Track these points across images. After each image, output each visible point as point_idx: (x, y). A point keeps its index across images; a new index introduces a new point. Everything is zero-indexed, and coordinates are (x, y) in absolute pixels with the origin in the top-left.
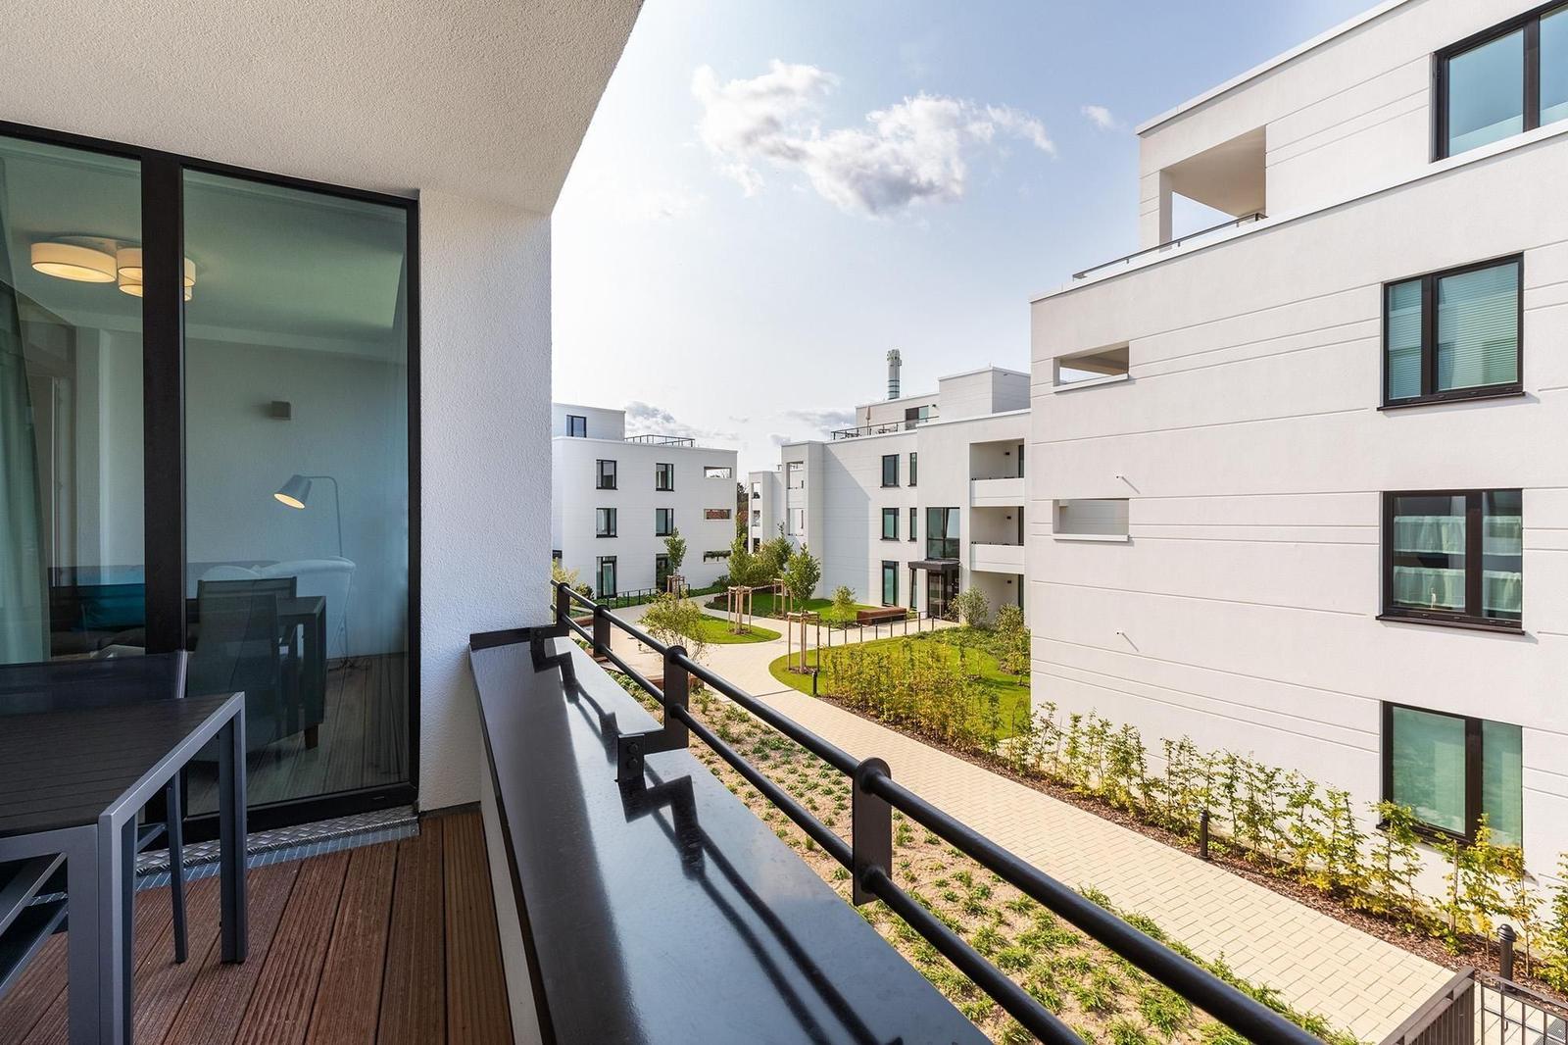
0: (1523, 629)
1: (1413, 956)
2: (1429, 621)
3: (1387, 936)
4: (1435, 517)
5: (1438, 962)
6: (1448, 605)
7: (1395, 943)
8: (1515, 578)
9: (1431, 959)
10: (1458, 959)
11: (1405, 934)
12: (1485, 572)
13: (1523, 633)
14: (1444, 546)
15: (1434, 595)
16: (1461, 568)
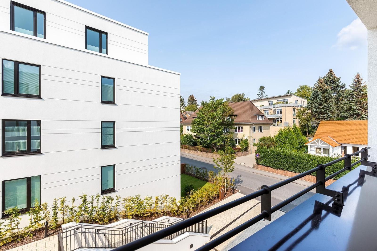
0: (41, 153)
1: (24, 246)
2: (17, 155)
3: (14, 246)
4: (18, 127)
5: (30, 242)
6: (22, 150)
7: (17, 246)
8: (38, 141)
9: (28, 243)
10: (33, 238)
11: (18, 242)
12: (31, 140)
13: (42, 154)
14: (20, 135)
15: (18, 148)
16: (26, 140)
